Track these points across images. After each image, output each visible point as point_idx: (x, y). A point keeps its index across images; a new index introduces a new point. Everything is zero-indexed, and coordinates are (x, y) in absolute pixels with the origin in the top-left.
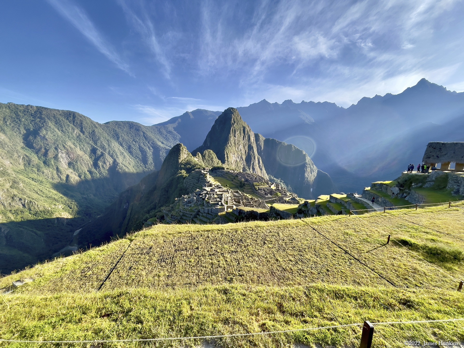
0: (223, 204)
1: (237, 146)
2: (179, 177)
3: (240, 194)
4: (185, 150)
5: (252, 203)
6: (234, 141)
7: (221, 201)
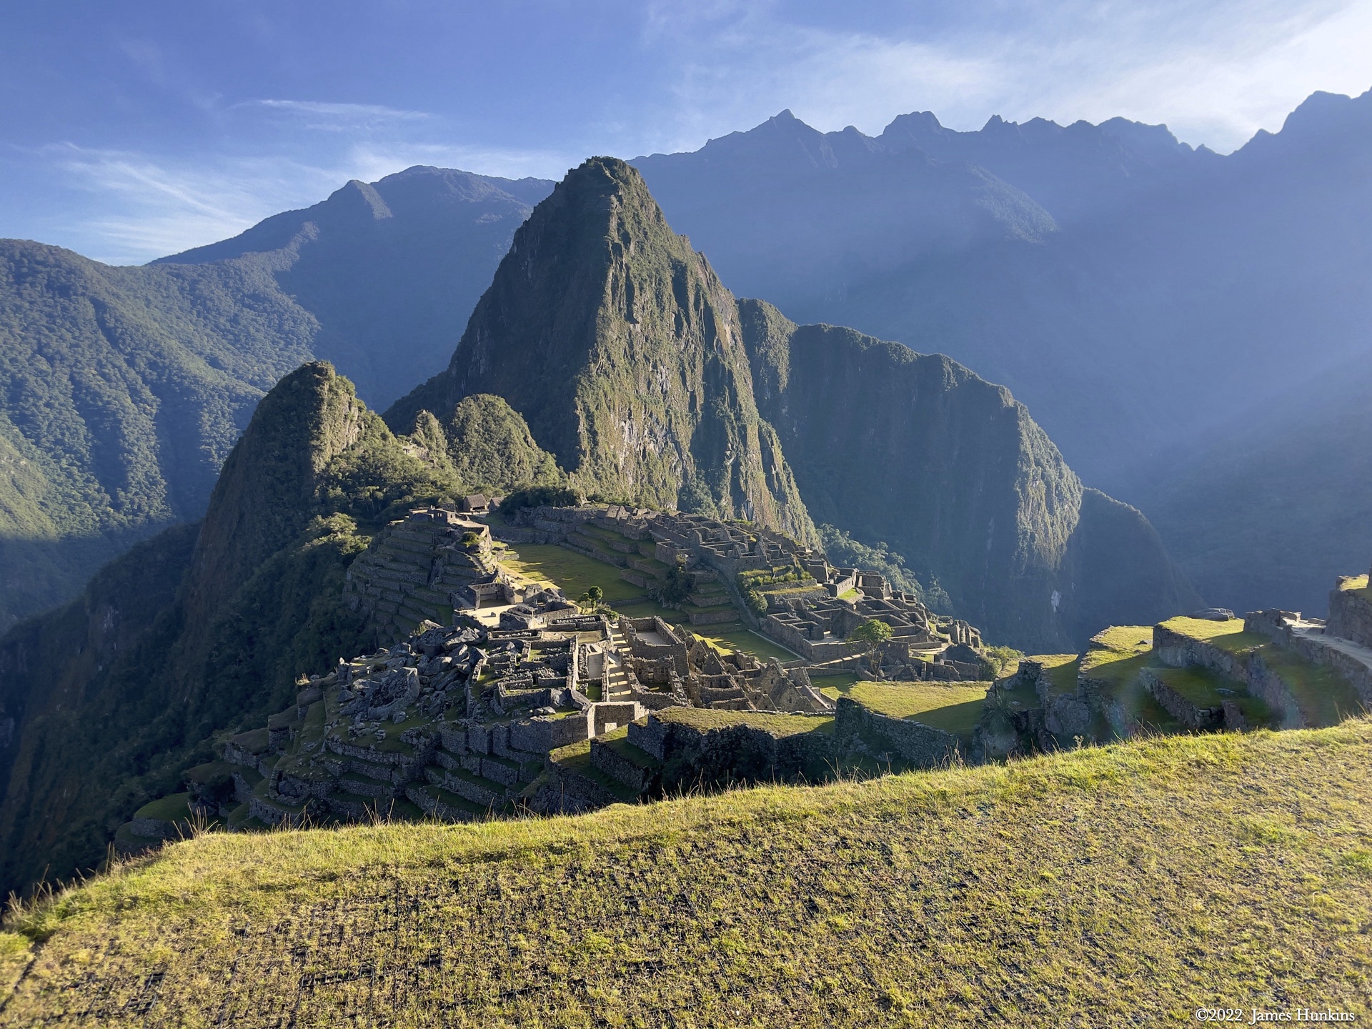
0: (576, 696)
1: (644, 370)
2: (313, 560)
3: (669, 639)
4: (345, 398)
5: (736, 687)
6: (624, 343)
7: (563, 683)
